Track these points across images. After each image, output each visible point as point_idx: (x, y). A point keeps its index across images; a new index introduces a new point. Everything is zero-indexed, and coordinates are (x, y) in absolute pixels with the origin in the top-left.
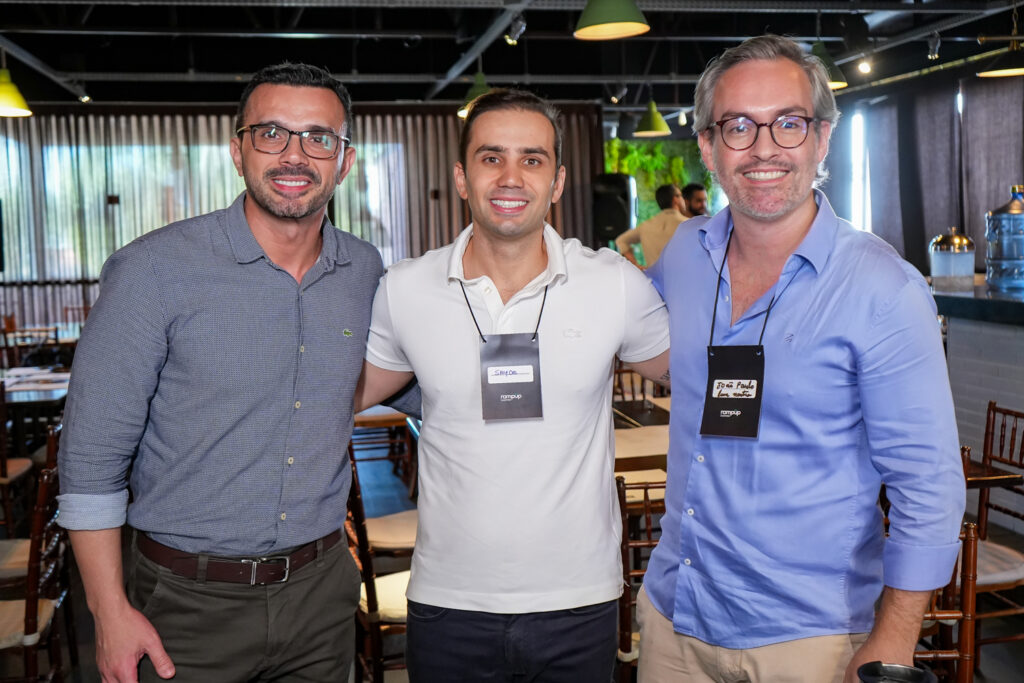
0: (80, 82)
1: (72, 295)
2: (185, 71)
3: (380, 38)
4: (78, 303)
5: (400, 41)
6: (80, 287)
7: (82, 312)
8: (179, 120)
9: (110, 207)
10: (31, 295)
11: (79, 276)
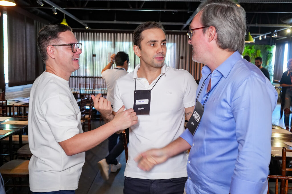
0: (86, 23)
1: (82, 80)
2: (113, 20)
3: (166, 11)
4: (84, 82)
5: (172, 12)
6: (84, 78)
7: (84, 85)
8: (113, 34)
9: (93, 57)
10: (72, 80)
11: (84, 76)
